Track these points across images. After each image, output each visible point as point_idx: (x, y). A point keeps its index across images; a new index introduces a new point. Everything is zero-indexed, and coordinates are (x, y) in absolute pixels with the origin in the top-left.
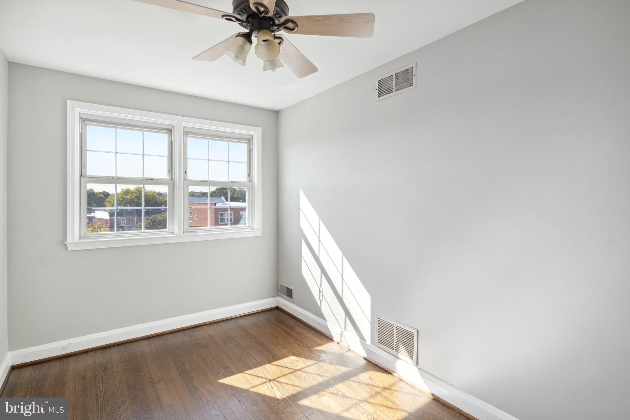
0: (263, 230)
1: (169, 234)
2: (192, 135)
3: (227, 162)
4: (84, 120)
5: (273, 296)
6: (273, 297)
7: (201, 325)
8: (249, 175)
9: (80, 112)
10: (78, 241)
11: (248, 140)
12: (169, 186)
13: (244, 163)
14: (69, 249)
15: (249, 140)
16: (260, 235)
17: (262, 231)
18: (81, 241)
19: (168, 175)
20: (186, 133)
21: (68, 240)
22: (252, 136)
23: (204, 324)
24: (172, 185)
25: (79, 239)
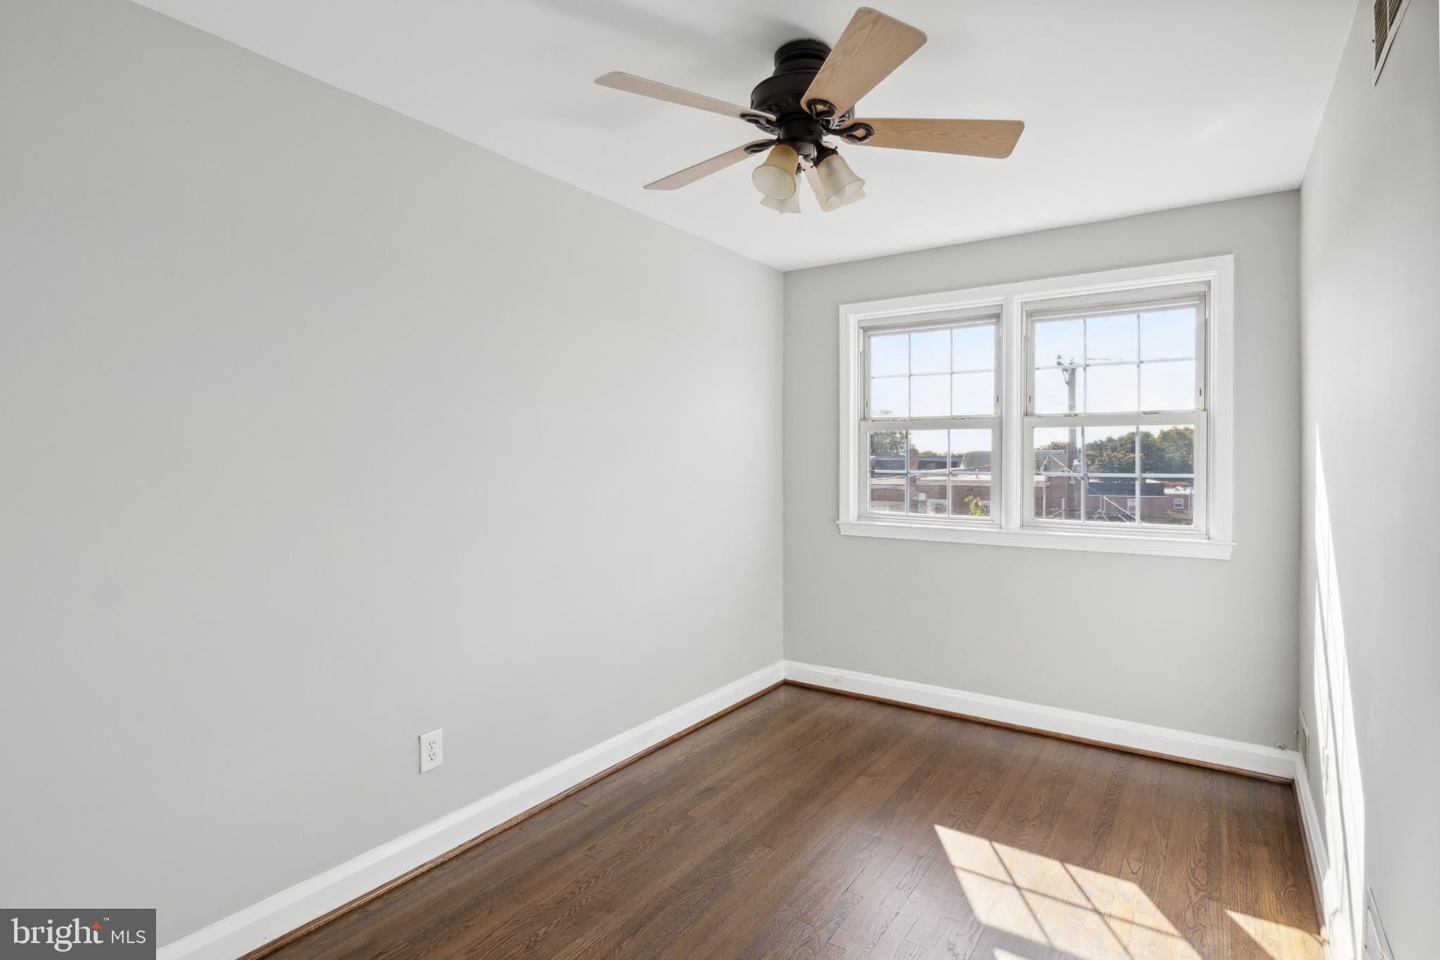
0: (1235, 544)
1: (991, 527)
2: (1046, 316)
3: (1136, 366)
4: (868, 330)
5: (1278, 744)
6: (1275, 747)
7: (1049, 734)
8: (1203, 391)
9: (859, 319)
10: (856, 522)
11: (1200, 296)
12: (993, 429)
13: (1190, 359)
14: (842, 533)
15: (1202, 297)
16: (1227, 556)
17: (1234, 546)
18: (859, 522)
19: (996, 406)
20: (1030, 314)
21: (840, 519)
22: (1208, 283)
23: (1056, 736)
24: (998, 426)
25: (858, 519)
